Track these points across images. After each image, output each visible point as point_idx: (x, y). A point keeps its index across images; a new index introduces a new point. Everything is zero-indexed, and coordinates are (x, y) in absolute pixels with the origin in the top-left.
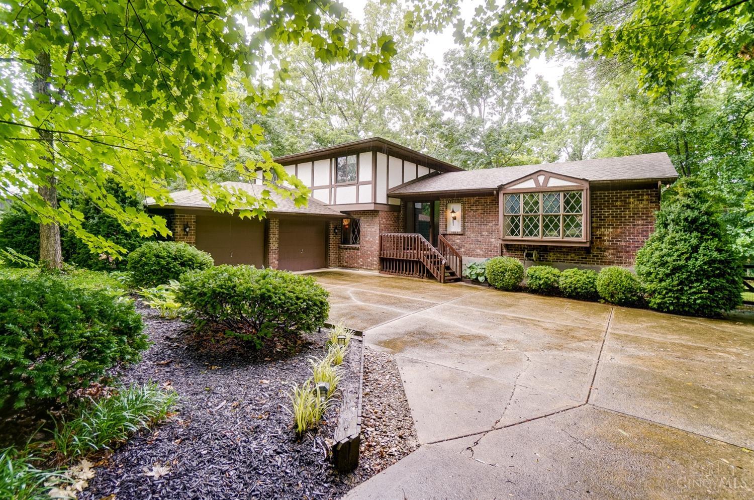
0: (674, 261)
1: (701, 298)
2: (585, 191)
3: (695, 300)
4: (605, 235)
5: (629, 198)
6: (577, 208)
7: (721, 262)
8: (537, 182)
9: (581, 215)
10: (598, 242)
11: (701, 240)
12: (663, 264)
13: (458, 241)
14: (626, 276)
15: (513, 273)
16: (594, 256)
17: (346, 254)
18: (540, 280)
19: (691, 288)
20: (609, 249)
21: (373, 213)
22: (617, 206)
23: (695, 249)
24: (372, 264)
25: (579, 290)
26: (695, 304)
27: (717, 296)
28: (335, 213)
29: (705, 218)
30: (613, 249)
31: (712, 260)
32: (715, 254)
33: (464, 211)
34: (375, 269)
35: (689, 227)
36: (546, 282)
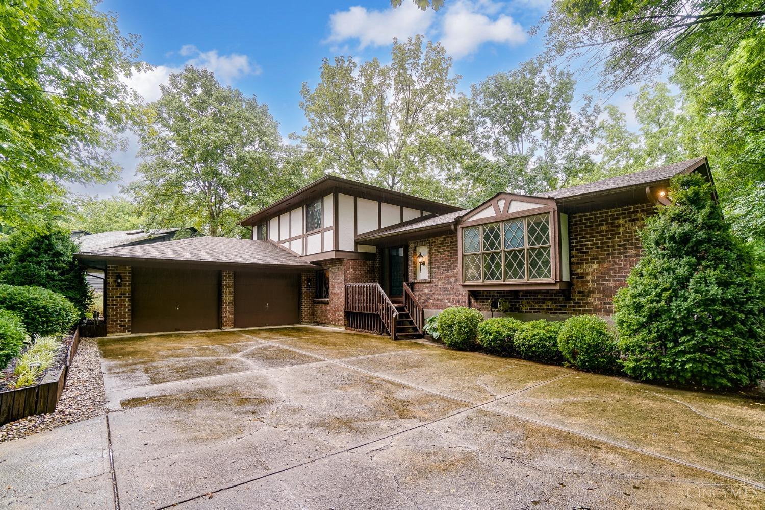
0: (652, 302)
1: (693, 360)
2: (552, 213)
3: (684, 363)
4: (588, 274)
5: (618, 218)
6: (544, 238)
7: (725, 302)
8: (497, 209)
9: (549, 247)
10: (580, 284)
11: (694, 267)
12: (638, 308)
13: (426, 291)
14: (592, 329)
15: (461, 327)
16: (574, 303)
17: (320, 309)
18: (490, 335)
19: (677, 344)
20: (593, 292)
21: (337, 262)
22: (601, 232)
23: (683, 282)
24: (339, 320)
25: (534, 349)
26: (684, 370)
27: (720, 358)
28: (306, 265)
29: (701, 234)
30: (599, 292)
31: (708, 299)
32: (714, 290)
33: (430, 254)
34: (341, 325)
35: (679, 250)
36: (496, 338)
